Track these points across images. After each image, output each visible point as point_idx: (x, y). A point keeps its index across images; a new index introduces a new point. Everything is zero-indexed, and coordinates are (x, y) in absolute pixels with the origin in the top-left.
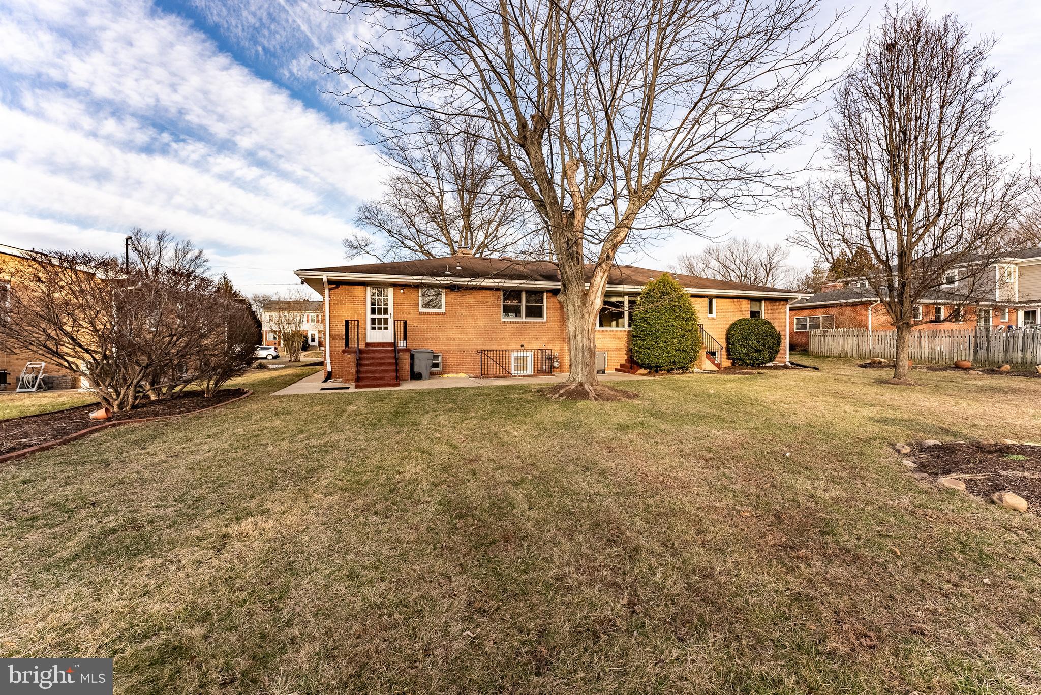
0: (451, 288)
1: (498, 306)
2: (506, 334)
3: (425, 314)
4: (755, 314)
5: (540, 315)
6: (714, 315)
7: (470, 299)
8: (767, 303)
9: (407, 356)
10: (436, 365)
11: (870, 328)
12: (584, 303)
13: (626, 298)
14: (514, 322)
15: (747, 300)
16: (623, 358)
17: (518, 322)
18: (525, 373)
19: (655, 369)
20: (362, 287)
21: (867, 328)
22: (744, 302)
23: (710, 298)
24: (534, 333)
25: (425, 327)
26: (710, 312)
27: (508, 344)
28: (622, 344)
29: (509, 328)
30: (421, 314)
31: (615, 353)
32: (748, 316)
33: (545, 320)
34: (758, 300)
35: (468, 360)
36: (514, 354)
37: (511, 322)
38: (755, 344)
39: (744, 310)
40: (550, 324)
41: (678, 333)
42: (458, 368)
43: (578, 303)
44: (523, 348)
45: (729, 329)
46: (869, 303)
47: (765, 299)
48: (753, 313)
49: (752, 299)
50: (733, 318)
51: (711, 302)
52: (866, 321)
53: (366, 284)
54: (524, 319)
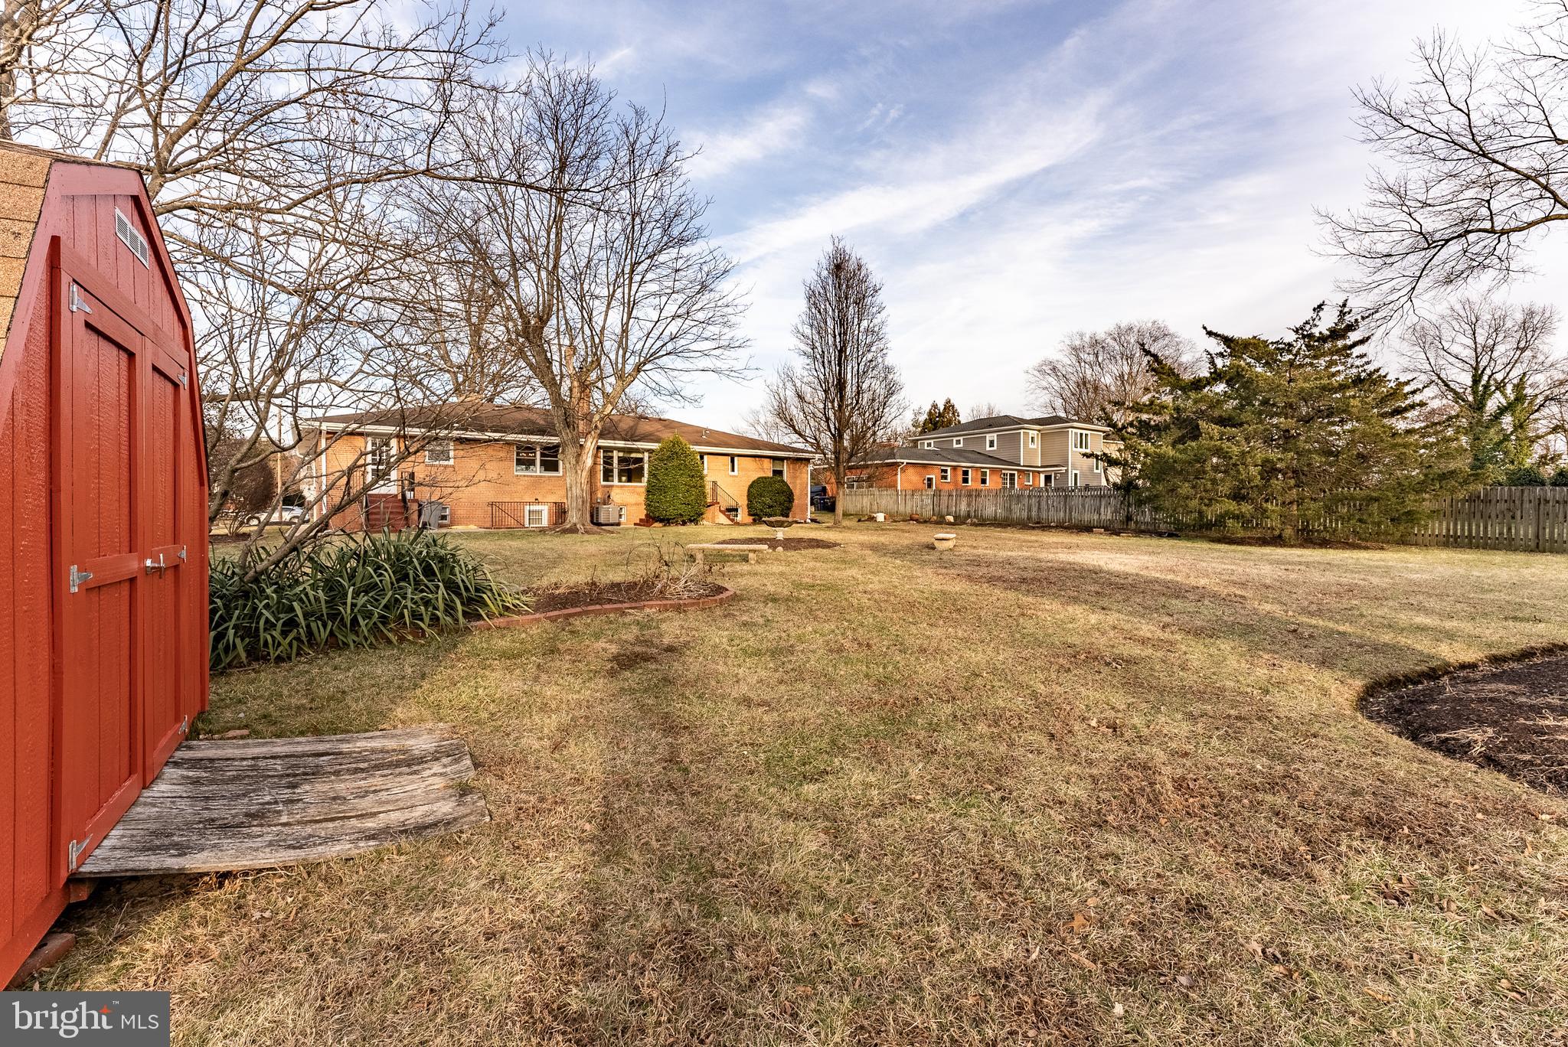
0: (460, 441)
1: (511, 460)
3: (432, 465)
4: (778, 473)
5: (556, 469)
6: (736, 473)
7: (480, 451)
8: (791, 463)
9: (415, 507)
10: (444, 517)
11: (899, 487)
12: (577, 462)
13: (646, 454)
15: (769, 459)
16: (642, 513)
18: (539, 526)
19: (666, 521)
20: (363, 438)
22: (766, 461)
23: (732, 457)
26: (733, 470)
28: (642, 499)
29: (522, 481)
30: (428, 465)
31: (634, 508)
32: (771, 475)
33: (561, 474)
34: (782, 459)
35: (479, 513)
36: (527, 508)
37: (524, 475)
38: (768, 501)
39: (767, 469)
40: (561, 478)
41: (683, 488)
42: (468, 520)
43: (573, 461)
44: (537, 502)
45: (751, 486)
46: (896, 464)
47: (787, 459)
48: (775, 472)
49: (774, 459)
50: (755, 476)
51: (733, 461)
52: (896, 481)
53: (365, 435)
54: (538, 473)
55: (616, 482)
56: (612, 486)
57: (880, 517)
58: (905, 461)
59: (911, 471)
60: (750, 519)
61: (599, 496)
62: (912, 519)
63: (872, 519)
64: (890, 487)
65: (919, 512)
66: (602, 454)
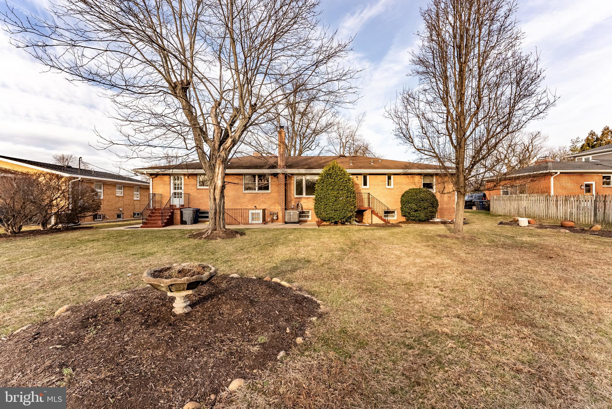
2: (246, 200)
3: (200, 189)
4: (427, 186)
5: (268, 189)
6: (392, 187)
8: (438, 177)
11: (552, 193)
14: (250, 193)
15: (419, 176)
17: (252, 193)
18: (258, 222)
20: (168, 177)
21: (549, 193)
22: (417, 177)
23: (390, 176)
24: (263, 199)
25: (200, 196)
26: (389, 185)
27: (247, 206)
29: (248, 196)
30: (198, 189)
32: (421, 187)
33: (270, 192)
34: (431, 175)
36: (251, 211)
37: (248, 193)
39: (418, 183)
40: (272, 194)
44: (256, 208)
45: (403, 196)
46: (551, 174)
47: (437, 174)
48: (425, 185)
49: (426, 175)
50: (407, 188)
51: (389, 178)
52: (549, 188)
53: (169, 175)
54: (257, 191)
55: (304, 195)
56: (301, 198)
57: (524, 222)
58: (559, 172)
59: (565, 179)
60: (404, 219)
61: (293, 204)
62: (562, 226)
63: (515, 223)
64: (543, 192)
65: (574, 217)
66: (295, 179)
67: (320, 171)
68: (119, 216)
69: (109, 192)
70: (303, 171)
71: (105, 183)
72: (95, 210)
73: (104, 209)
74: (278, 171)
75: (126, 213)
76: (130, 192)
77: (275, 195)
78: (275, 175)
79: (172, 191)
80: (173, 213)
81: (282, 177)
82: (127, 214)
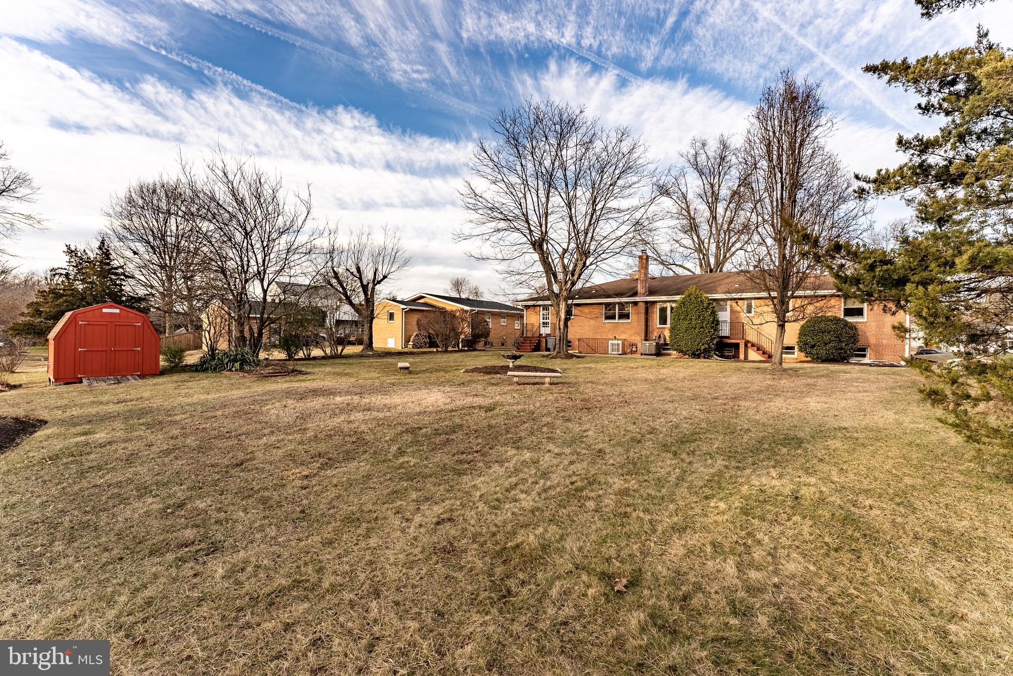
0: (576, 305)
1: (601, 314)
2: (606, 330)
7: (586, 310)
9: (544, 340)
14: (610, 323)
15: (837, 299)
17: (613, 323)
18: (618, 353)
20: (539, 308)
22: (834, 300)
24: (624, 329)
27: (604, 336)
36: (610, 342)
39: (832, 308)
40: (633, 323)
44: (615, 338)
48: (849, 311)
53: (539, 306)
54: (616, 321)
55: (668, 325)
56: (664, 328)
60: (807, 358)
61: (655, 334)
66: (658, 306)
67: (678, 298)
68: (503, 345)
69: (496, 321)
70: (664, 298)
71: (493, 314)
72: (486, 337)
73: (492, 337)
74: (637, 299)
75: (508, 342)
76: (511, 321)
77: (635, 324)
78: (635, 304)
79: (542, 321)
80: (539, 341)
81: (642, 306)
82: (510, 342)
